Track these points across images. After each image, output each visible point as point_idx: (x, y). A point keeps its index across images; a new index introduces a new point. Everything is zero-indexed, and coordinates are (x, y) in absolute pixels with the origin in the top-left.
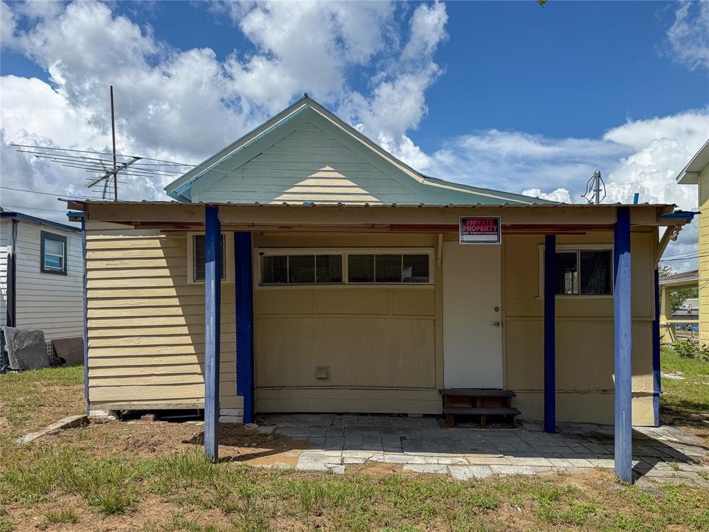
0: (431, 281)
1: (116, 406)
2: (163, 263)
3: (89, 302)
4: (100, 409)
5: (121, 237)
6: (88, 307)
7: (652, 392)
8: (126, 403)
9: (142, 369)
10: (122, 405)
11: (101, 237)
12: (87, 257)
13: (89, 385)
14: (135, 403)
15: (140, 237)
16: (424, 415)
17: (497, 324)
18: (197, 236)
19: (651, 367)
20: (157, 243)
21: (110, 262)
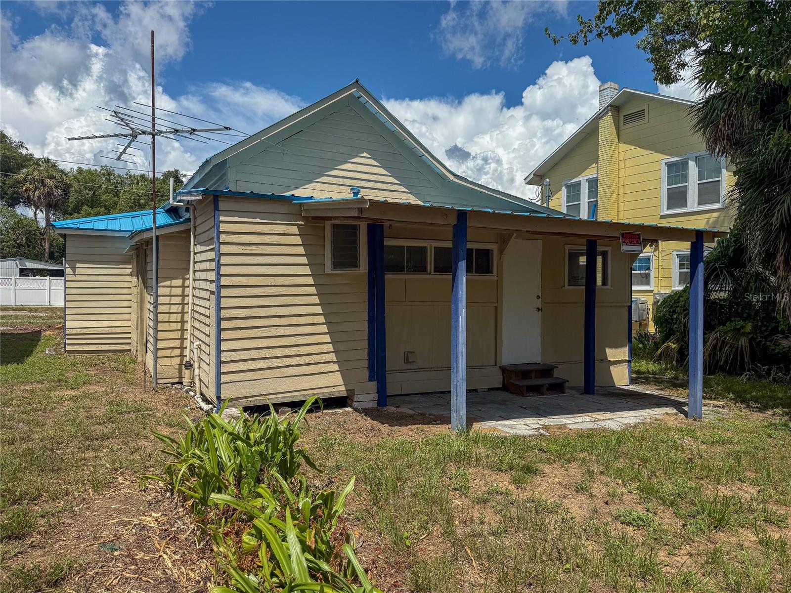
0: (495, 273)
1: (250, 402)
2: (301, 250)
3: (222, 290)
4: (232, 407)
5: (258, 220)
6: (222, 295)
7: (628, 359)
8: (261, 398)
9: (279, 360)
10: (256, 400)
11: (236, 219)
12: (221, 240)
13: (222, 382)
14: (271, 396)
15: (278, 222)
16: (489, 389)
17: (538, 309)
18: (334, 225)
19: (627, 340)
20: (295, 230)
21: (246, 247)
